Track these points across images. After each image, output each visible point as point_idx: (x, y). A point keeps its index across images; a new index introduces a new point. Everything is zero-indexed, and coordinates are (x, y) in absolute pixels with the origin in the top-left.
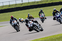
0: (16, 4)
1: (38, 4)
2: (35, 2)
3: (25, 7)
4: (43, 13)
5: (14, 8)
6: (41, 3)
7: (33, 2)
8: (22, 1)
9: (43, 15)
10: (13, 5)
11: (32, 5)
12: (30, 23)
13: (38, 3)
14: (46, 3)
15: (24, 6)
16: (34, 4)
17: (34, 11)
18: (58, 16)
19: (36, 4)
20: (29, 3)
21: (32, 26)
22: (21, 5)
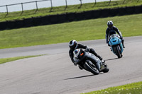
0: (67, 7)
1: (116, 6)
2: (110, 2)
3: (88, 12)
10: (60, 7)
13: (117, 4)
14: (136, 5)
15: (86, 10)
16: (108, 7)
19: (112, 7)
20: (95, 3)
22: (79, 8)
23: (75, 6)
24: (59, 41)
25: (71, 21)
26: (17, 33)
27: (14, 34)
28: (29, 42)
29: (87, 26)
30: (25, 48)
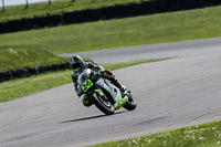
24: (198, 36)
26: (132, 24)
27: (127, 25)
28: (151, 38)
30: (144, 47)
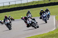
0: (4, 6)
2: (21, 4)
4: (30, 13)
5: (2, 10)
6: (27, 5)
7: (19, 4)
8: (9, 3)
9: (31, 16)
10: (1, 7)
11: (18, 6)
12: (29, 20)
13: (24, 5)
15: (12, 7)
16: (21, 6)
17: (20, 13)
18: (44, 16)
19: (22, 6)
20: (15, 5)
21: (31, 23)
22: (9, 7)
23: (7, 6)
25: (5, 12)
29: (12, 14)
